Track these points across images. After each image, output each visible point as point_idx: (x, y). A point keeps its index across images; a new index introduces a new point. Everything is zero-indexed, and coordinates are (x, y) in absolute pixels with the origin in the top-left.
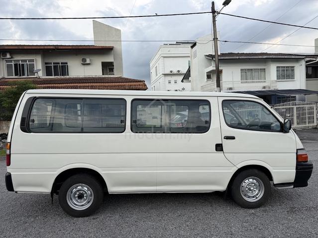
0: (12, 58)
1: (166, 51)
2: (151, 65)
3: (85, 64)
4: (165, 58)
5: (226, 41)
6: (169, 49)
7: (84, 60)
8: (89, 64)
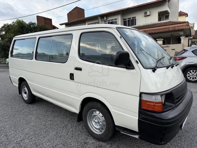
0: (107, 19)
3: (146, 16)
7: (146, 13)
8: (149, 15)
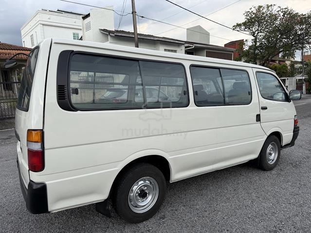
1: (45, 18)
2: (23, 33)
4: (44, 26)
5: (142, 17)
6: (49, 16)
